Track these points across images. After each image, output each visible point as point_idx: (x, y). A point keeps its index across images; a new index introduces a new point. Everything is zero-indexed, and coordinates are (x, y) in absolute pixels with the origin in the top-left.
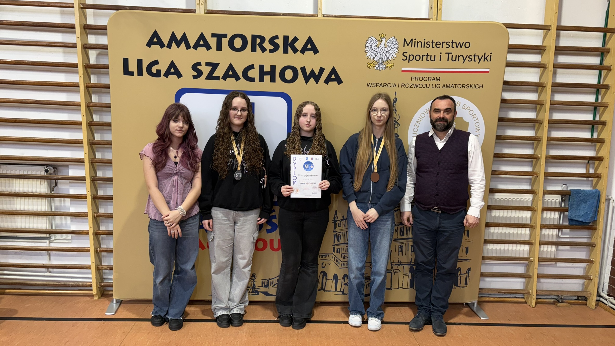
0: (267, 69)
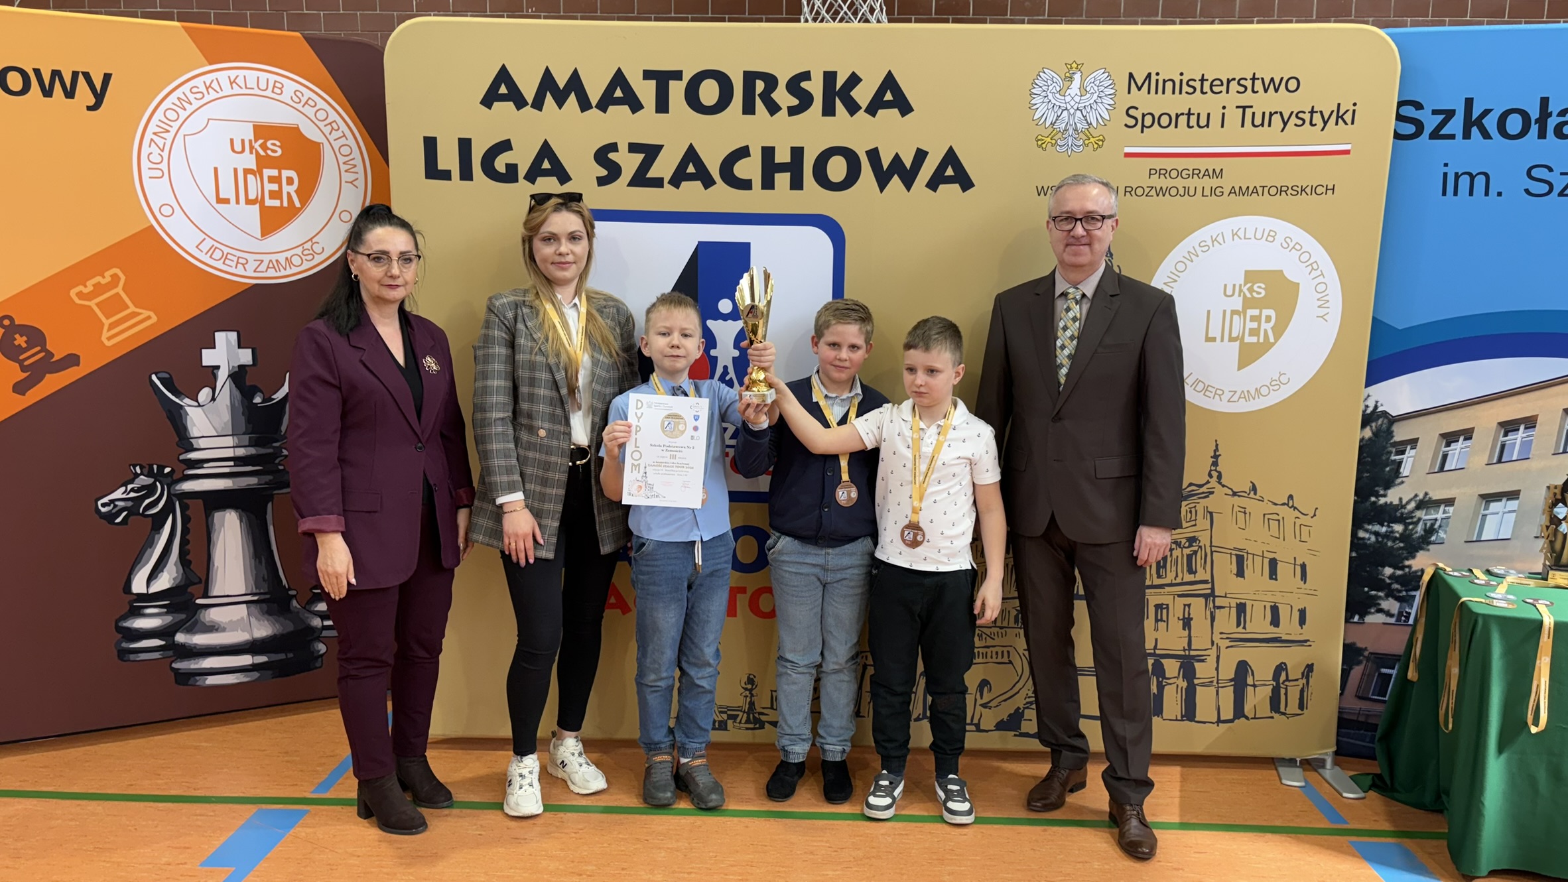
0: (782, 157)
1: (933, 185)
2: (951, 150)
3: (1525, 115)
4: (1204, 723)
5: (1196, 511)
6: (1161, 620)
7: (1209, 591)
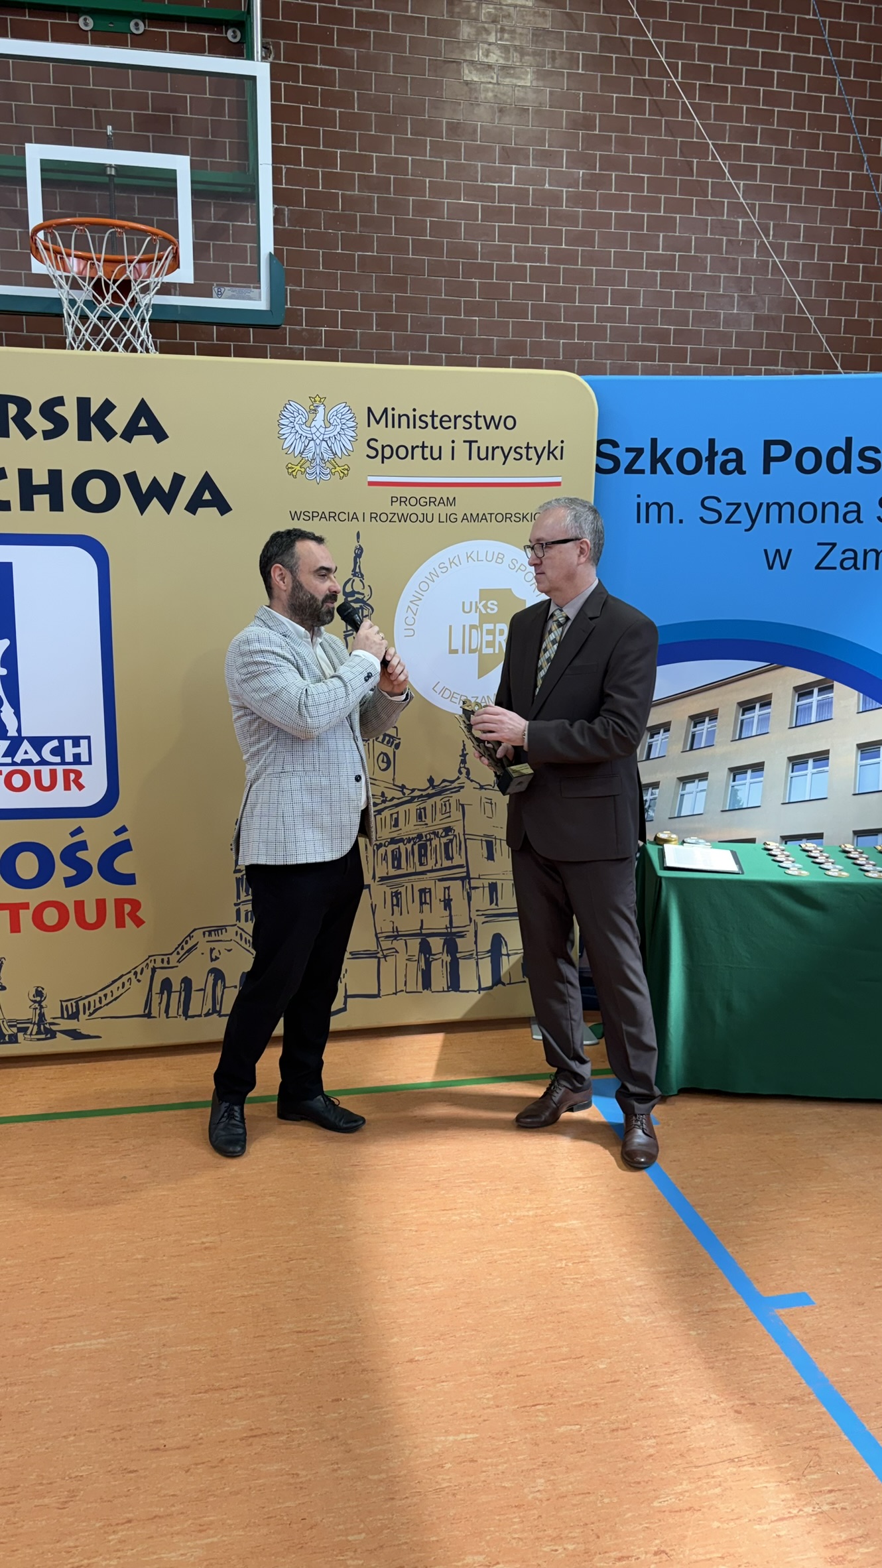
0: (40, 479)
1: (192, 507)
2: (207, 476)
3: (698, 454)
4: (468, 991)
5: (450, 805)
6: (425, 903)
7: (465, 874)
